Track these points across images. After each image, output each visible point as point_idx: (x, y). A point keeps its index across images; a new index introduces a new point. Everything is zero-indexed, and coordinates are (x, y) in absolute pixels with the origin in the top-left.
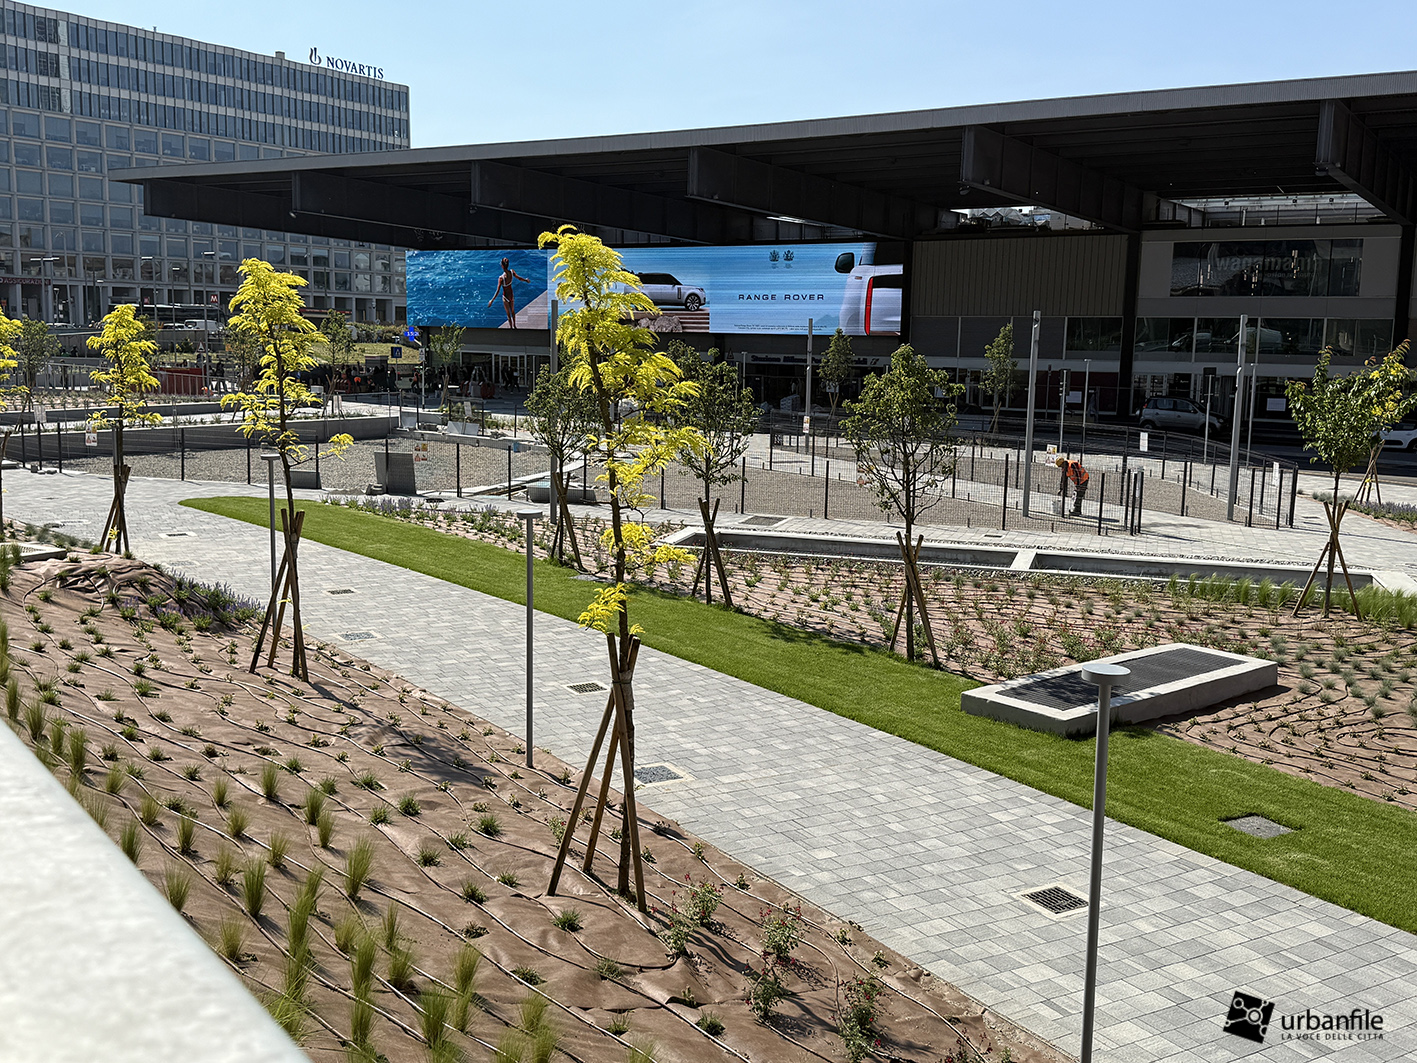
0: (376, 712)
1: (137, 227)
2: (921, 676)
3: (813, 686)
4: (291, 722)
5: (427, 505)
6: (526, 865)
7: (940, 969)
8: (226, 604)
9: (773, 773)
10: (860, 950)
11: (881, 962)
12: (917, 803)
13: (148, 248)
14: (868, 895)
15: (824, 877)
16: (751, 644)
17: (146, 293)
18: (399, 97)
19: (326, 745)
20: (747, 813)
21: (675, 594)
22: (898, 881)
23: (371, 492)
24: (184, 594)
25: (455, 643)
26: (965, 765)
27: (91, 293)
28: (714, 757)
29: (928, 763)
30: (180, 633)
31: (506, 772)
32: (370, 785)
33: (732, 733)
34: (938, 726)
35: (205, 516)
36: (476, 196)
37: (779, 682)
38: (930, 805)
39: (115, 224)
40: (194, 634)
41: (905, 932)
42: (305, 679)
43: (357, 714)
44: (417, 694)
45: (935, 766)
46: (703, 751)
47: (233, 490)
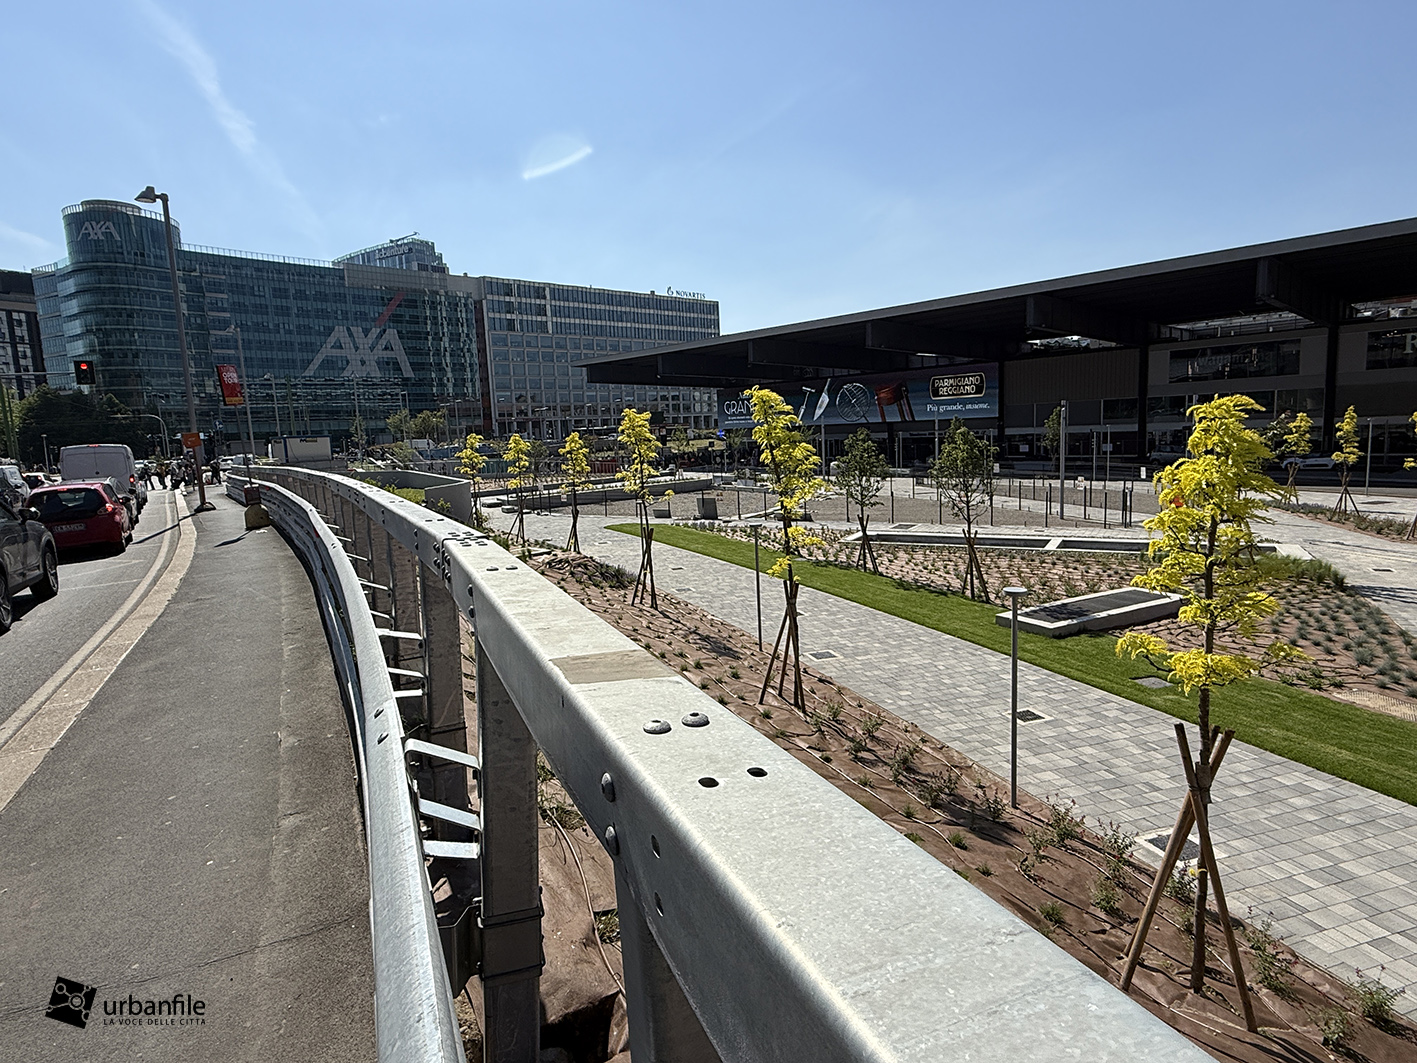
0: (688, 624)
1: (585, 388)
2: (977, 606)
3: (915, 612)
4: (649, 627)
5: (723, 525)
6: (751, 692)
7: (955, 745)
8: (624, 574)
9: (886, 655)
10: (914, 735)
11: (923, 741)
12: (961, 670)
13: (591, 399)
14: (924, 712)
15: (903, 703)
16: (885, 592)
17: (590, 421)
18: (714, 307)
19: (663, 638)
20: (868, 674)
21: (849, 567)
22: (941, 706)
23: (695, 519)
24: (604, 570)
25: (731, 593)
26: (991, 651)
27: (564, 423)
28: (856, 648)
29: (971, 650)
30: (602, 588)
31: (748, 653)
32: (681, 655)
33: (867, 636)
34: (981, 632)
35: (616, 533)
36: (751, 359)
37: (897, 611)
38: (967, 671)
39: (575, 387)
40: (608, 589)
41: (940, 728)
42: (656, 609)
43: (679, 625)
44: (710, 617)
45: (975, 652)
46: (851, 645)
47: (629, 520)
